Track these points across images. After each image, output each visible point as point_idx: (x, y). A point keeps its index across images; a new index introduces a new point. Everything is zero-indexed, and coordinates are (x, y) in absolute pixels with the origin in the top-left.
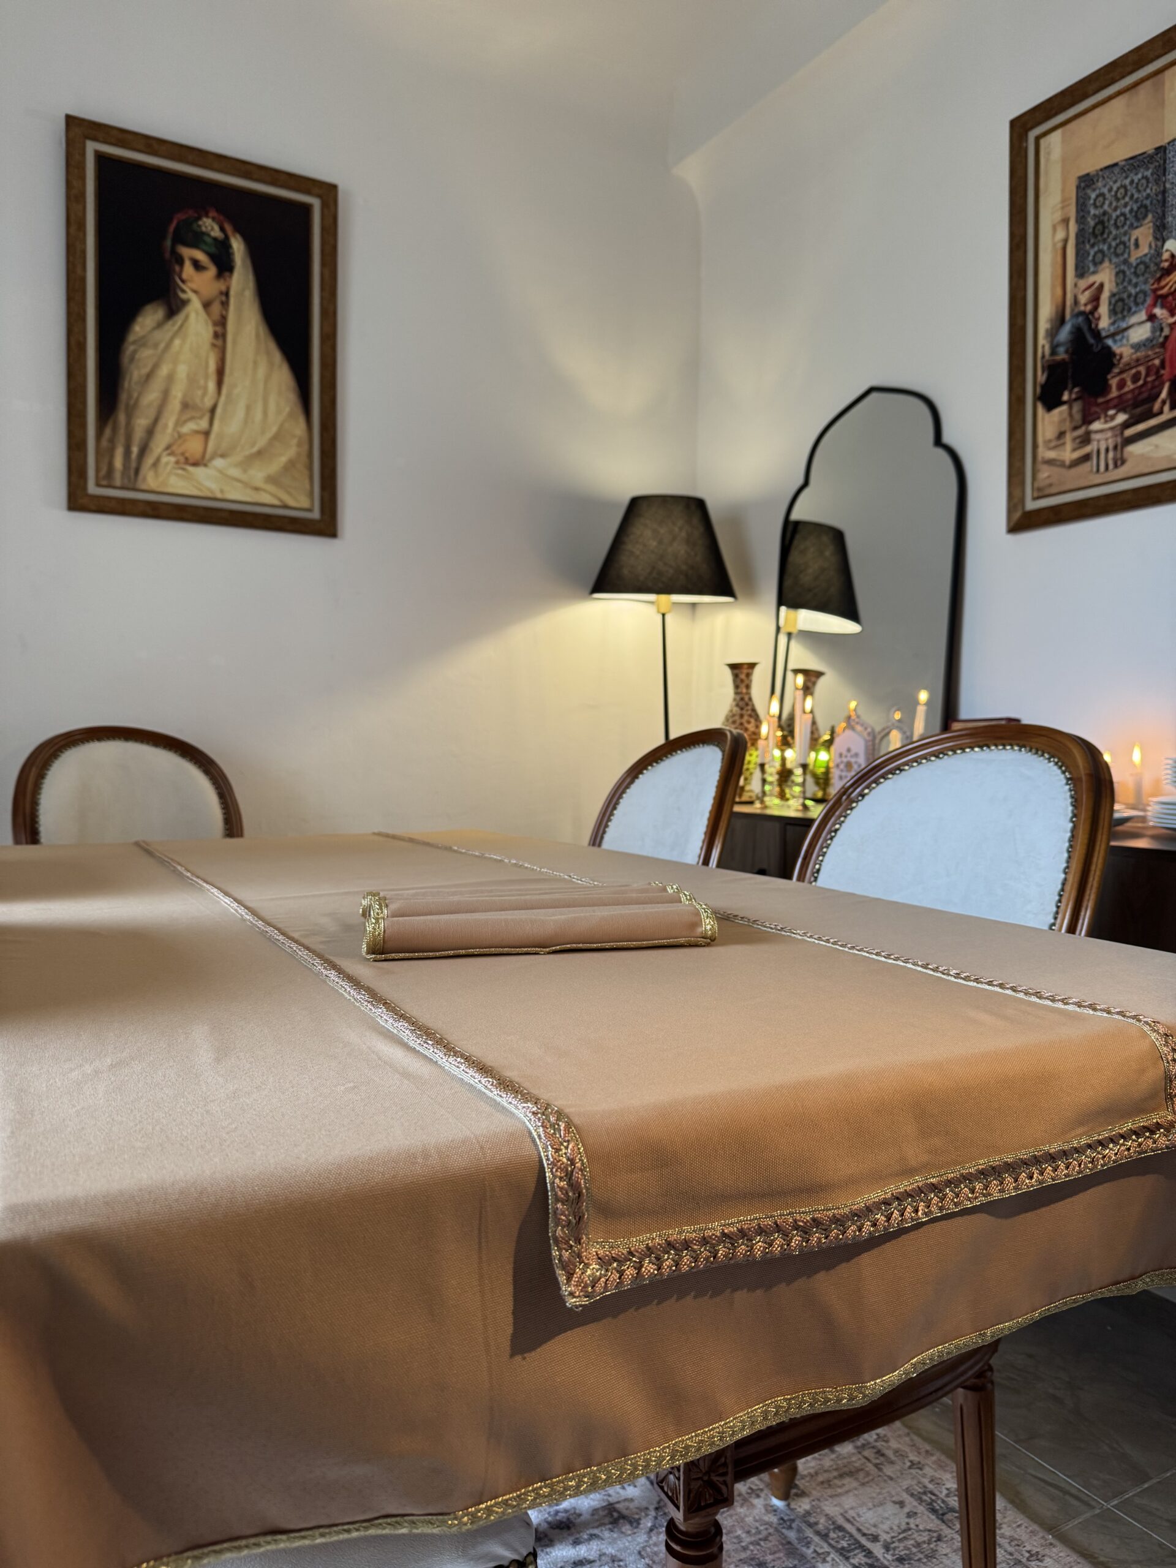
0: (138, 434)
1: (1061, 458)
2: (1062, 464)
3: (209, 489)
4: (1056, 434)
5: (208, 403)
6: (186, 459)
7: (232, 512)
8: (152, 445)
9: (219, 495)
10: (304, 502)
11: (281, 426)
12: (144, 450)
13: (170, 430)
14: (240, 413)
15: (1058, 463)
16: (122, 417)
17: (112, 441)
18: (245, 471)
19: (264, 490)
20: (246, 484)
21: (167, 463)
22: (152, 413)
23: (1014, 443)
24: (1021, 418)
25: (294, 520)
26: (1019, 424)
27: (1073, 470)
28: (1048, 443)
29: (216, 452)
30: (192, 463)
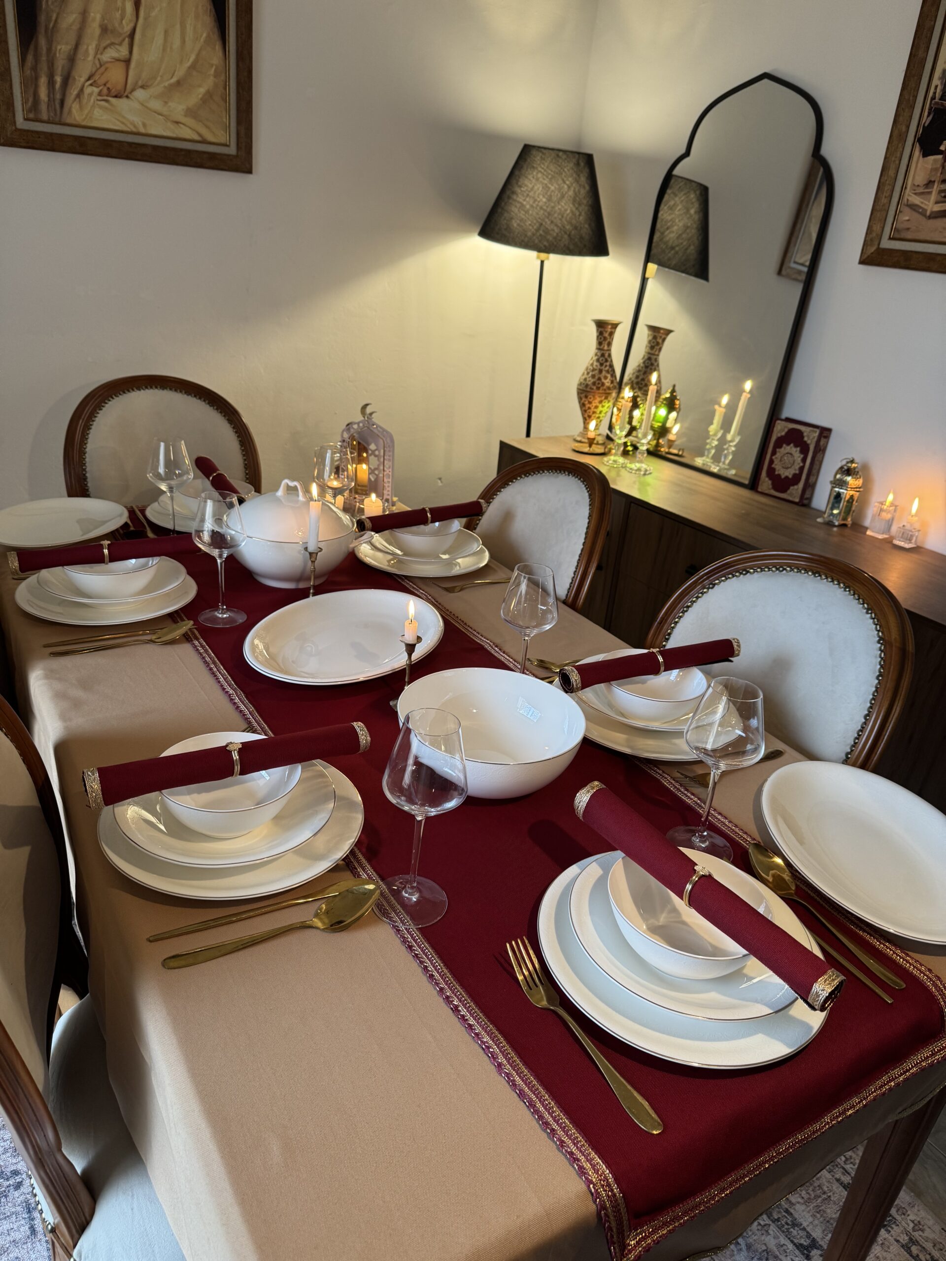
0: (60, 63)
1: (923, 206)
2: (923, 213)
3: (132, 123)
5: (127, 28)
6: (108, 89)
7: (155, 148)
8: (75, 74)
9: (142, 130)
10: (222, 137)
11: (198, 55)
12: (67, 80)
13: (90, 58)
14: (159, 40)
15: (921, 210)
16: (42, 42)
17: (35, 68)
18: (166, 103)
19: (183, 124)
20: (167, 118)
21: (90, 95)
22: (72, 38)
23: (886, 178)
24: (898, 155)
25: (212, 156)
26: (894, 161)
27: (931, 221)
28: (916, 188)
29: (137, 82)
30: (114, 95)
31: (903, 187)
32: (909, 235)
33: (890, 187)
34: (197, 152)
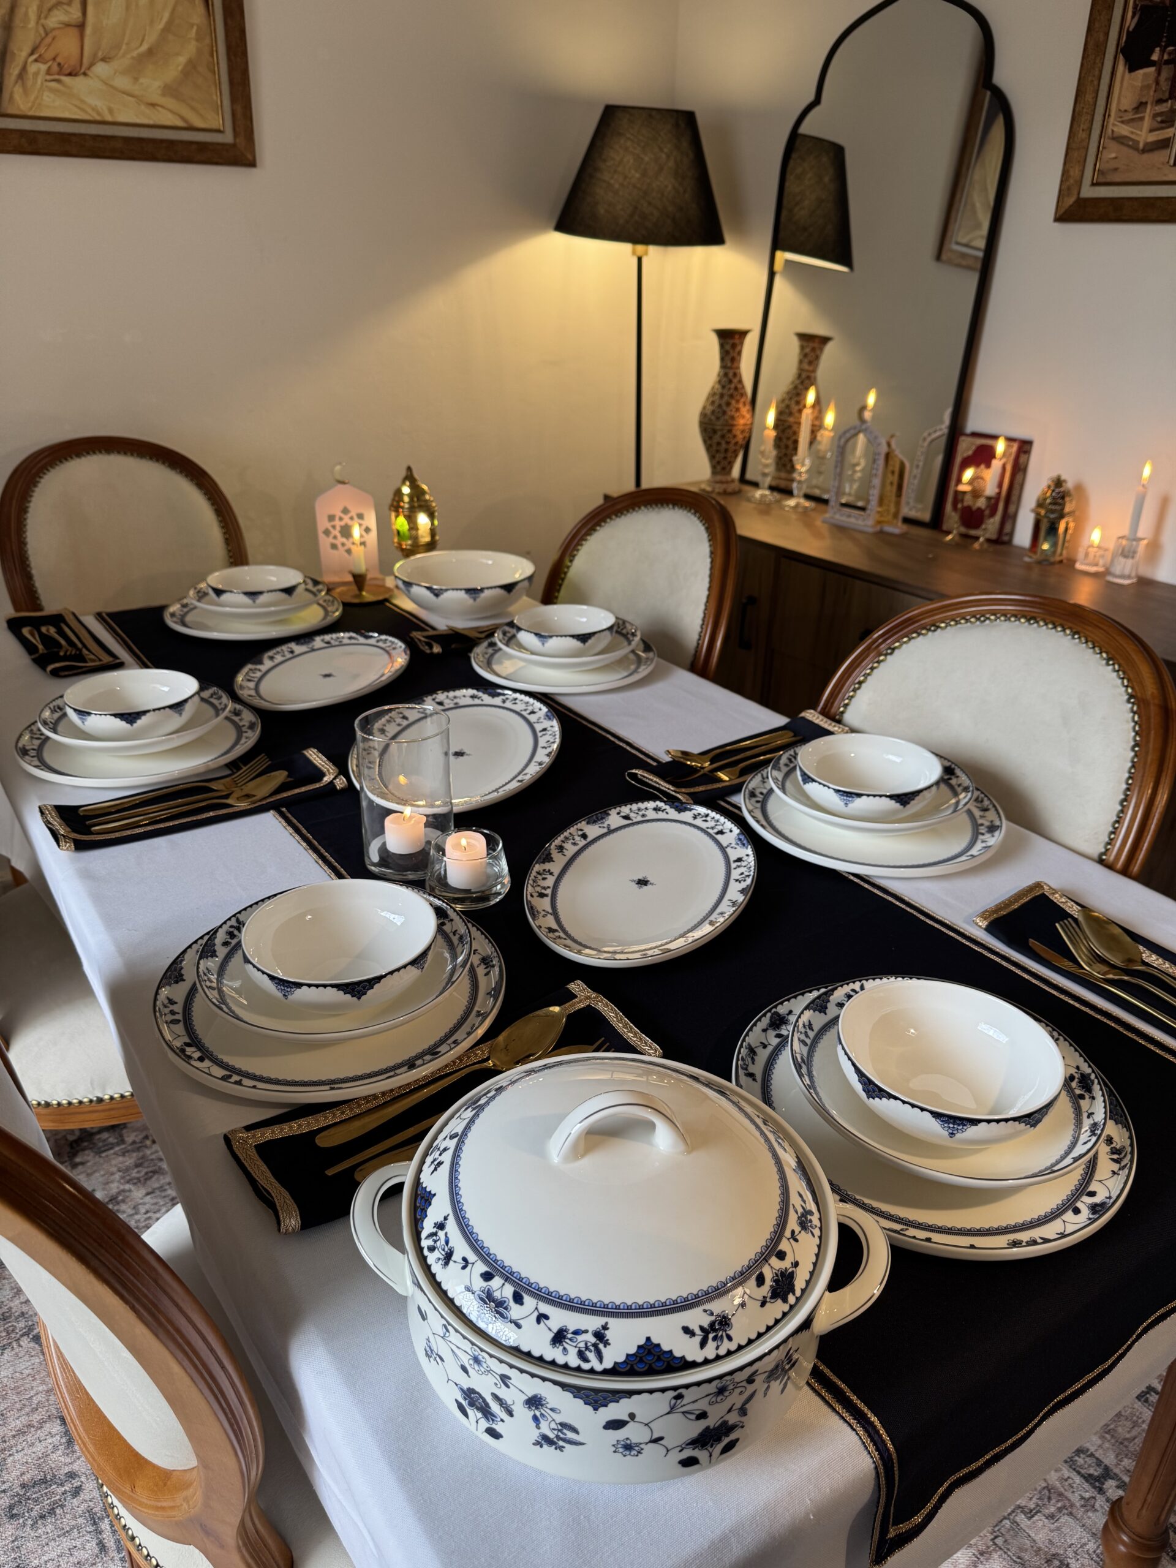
1: (1133, 136)
2: (1134, 146)
4: (1135, 105)
7: (127, 140)
8: (13, 47)
10: (215, 122)
11: (174, 11)
13: (32, 24)
15: (1131, 143)
18: (136, 79)
19: (162, 106)
20: (139, 99)
21: (36, 74)
23: (1082, 105)
24: (1097, 73)
25: (203, 146)
26: (1092, 81)
27: (1146, 156)
28: (1122, 114)
29: (95, 55)
30: (68, 72)
31: (1106, 115)
32: (1117, 178)
33: (1089, 117)
34: (182, 142)
